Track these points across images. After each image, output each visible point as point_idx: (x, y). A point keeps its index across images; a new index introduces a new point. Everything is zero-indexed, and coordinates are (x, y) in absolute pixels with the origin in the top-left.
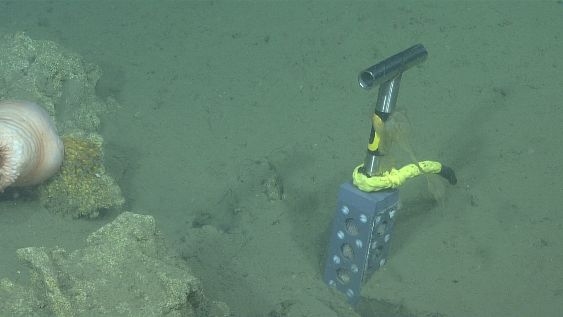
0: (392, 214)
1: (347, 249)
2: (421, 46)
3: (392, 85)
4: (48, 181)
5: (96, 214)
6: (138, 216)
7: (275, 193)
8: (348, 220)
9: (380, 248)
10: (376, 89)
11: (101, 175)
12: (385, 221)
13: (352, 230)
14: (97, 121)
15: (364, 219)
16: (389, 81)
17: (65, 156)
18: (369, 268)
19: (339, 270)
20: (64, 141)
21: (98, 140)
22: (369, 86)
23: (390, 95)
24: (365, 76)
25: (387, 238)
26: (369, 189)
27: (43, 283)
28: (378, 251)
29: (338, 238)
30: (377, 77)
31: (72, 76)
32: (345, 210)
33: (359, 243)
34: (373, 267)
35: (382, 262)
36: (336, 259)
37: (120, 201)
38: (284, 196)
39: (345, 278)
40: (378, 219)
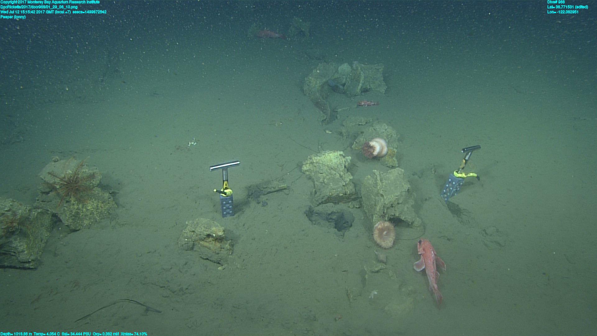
0: (461, 184)
1: (448, 189)
2: (480, 146)
3: (470, 153)
4: (383, 157)
5: (391, 167)
6: (400, 169)
7: (433, 172)
8: (450, 182)
9: (456, 191)
10: (465, 154)
11: (394, 159)
12: (459, 185)
13: (450, 185)
14: (396, 146)
15: (454, 183)
16: (469, 152)
17: (387, 153)
18: (452, 195)
19: (444, 193)
20: (388, 149)
21: (396, 150)
22: (464, 152)
23: (469, 156)
24: (464, 150)
25: (458, 189)
26: (457, 177)
27: (377, 178)
28: (455, 192)
29: (446, 186)
30: (467, 150)
31: (393, 135)
32: (450, 180)
33: (451, 188)
34: (453, 195)
35: (456, 194)
36: (445, 191)
37: (397, 165)
38: (436, 173)
39: (445, 196)
40: (458, 184)
